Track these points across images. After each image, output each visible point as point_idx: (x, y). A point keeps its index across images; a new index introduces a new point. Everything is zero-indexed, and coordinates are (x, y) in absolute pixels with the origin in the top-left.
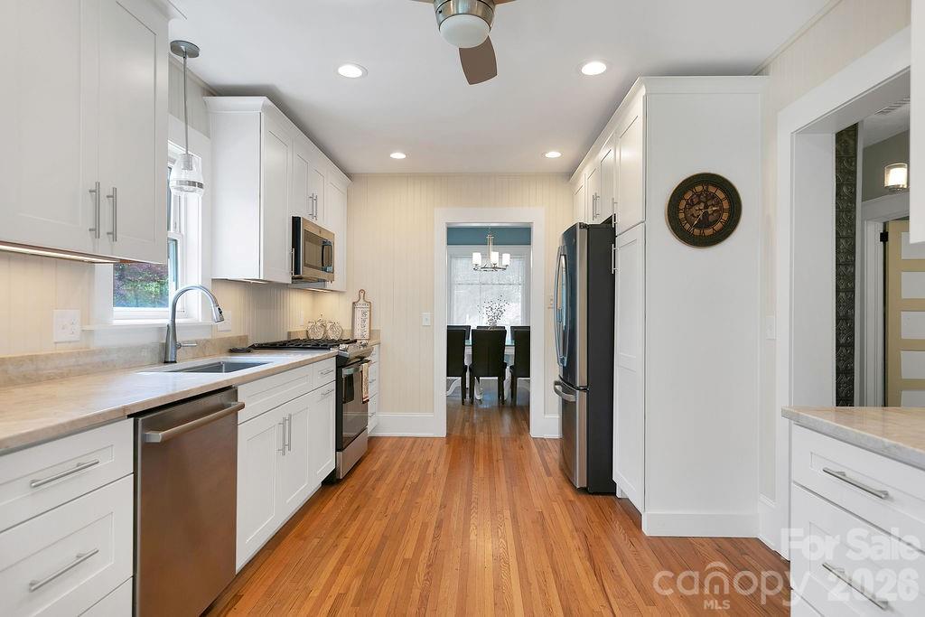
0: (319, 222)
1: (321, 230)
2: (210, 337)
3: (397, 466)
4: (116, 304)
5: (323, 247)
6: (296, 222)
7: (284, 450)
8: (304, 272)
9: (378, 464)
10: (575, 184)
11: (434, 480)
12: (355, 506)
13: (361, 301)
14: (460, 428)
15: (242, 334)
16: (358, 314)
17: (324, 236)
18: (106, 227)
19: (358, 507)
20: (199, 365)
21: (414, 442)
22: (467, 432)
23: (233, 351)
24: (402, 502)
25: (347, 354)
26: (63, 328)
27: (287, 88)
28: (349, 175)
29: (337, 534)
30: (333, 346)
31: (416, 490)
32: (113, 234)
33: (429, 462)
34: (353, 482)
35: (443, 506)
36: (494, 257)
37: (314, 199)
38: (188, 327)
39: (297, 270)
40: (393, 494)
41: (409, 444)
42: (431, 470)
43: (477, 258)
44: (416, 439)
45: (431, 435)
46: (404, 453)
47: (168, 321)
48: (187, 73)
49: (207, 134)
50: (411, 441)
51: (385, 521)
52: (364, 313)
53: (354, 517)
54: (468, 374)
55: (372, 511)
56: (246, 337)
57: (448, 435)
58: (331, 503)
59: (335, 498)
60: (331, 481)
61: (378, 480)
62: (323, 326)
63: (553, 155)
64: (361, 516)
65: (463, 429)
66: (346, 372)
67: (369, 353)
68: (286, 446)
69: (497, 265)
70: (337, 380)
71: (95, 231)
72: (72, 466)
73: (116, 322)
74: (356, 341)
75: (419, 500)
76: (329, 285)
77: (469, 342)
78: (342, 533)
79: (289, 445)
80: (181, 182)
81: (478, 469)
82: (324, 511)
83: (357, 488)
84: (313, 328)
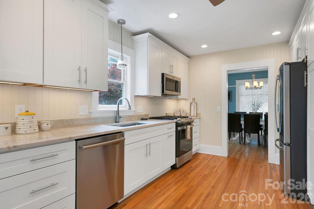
0: (174, 74)
1: (174, 77)
2: (134, 114)
3: (202, 166)
4: (99, 104)
5: (176, 83)
6: (163, 75)
7: (146, 155)
8: (166, 92)
9: (195, 164)
10: (291, 46)
11: (214, 175)
12: (179, 179)
13: (194, 102)
14: (235, 154)
15: (147, 114)
16: (192, 107)
17: (175, 79)
18: (83, 80)
19: (180, 180)
20: (127, 123)
21: (213, 157)
22: (237, 156)
23: (142, 119)
24: (197, 181)
25: (180, 122)
26: (82, 111)
27: (157, 28)
28: (189, 57)
29: (167, 189)
30: (175, 119)
31: (205, 177)
32: (86, 82)
33: (215, 166)
34: (183, 170)
35: (213, 187)
36: (255, 83)
37: (172, 66)
38: (123, 111)
39: (163, 92)
40: (195, 177)
41: (211, 157)
42: (214, 170)
43: (247, 84)
44: (214, 156)
45: (221, 155)
46: (207, 161)
47: (116, 109)
48: (122, 28)
49: (133, 49)
50: (212, 156)
51: (187, 188)
52: (194, 107)
53: (176, 184)
54: (243, 132)
55: (184, 183)
56: (148, 115)
57: (228, 156)
58: (171, 177)
59: (173, 174)
60: (174, 167)
61: (192, 171)
62: (180, 111)
63: (276, 33)
64: (179, 184)
65: (236, 154)
66: (179, 128)
67: (193, 122)
68: (148, 154)
69: (257, 87)
70: (176, 131)
71: (79, 81)
72: (50, 155)
73: (99, 109)
74: (188, 117)
75: (204, 182)
76: (179, 97)
77: (242, 119)
78: (168, 189)
79: (150, 154)
80: (120, 65)
81: (236, 174)
82: (168, 179)
83: (183, 172)
84: (176, 112)
